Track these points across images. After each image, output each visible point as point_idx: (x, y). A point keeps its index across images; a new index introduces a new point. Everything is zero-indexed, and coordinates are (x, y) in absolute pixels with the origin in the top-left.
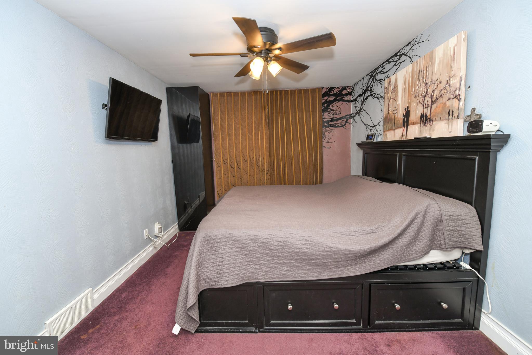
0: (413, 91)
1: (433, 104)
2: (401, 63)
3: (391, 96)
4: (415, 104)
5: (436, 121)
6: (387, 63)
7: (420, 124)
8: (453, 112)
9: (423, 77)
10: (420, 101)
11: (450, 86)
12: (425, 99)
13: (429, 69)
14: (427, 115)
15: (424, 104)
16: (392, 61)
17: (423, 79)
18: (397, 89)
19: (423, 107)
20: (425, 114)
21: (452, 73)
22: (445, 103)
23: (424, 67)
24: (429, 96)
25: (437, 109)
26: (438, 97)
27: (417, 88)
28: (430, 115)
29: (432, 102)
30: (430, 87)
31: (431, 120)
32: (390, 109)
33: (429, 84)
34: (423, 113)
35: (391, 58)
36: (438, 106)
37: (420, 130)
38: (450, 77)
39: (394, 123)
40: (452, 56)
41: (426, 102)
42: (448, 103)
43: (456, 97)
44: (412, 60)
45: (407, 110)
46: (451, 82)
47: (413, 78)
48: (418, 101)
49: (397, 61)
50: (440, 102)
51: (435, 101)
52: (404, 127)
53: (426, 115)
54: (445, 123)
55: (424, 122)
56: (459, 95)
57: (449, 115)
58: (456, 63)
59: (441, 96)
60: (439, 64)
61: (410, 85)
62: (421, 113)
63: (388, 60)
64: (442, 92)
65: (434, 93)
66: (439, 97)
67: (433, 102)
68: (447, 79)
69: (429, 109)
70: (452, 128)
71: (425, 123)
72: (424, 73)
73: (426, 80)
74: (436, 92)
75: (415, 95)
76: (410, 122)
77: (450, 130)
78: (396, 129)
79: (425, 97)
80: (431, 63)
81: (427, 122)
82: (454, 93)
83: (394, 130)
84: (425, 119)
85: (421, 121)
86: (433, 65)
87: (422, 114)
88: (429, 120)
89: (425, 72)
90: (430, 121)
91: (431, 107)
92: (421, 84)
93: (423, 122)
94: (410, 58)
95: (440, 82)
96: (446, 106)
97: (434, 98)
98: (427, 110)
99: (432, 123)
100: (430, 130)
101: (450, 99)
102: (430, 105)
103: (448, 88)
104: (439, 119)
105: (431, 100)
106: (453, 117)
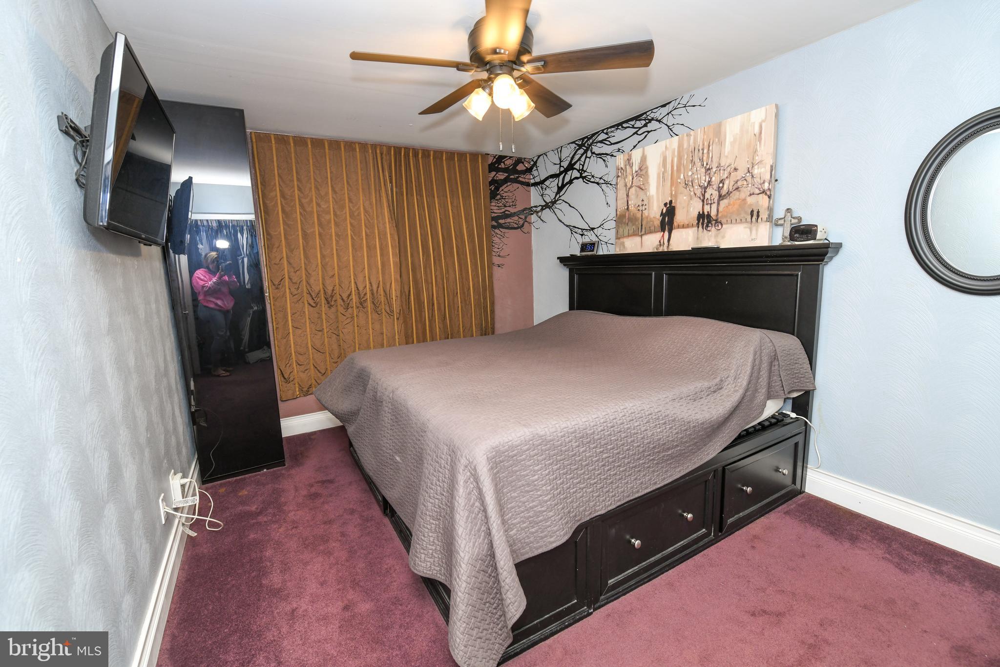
0: (682, 177)
1: (722, 199)
2: (649, 132)
3: (632, 182)
4: (685, 198)
5: (727, 223)
6: (617, 129)
7: (697, 228)
8: (758, 212)
9: (701, 158)
10: (695, 194)
11: (753, 177)
12: (705, 192)
13: (714, 148)
14: (711, 215)
15: (704, 198)
16: (629, 127)
17: (703, 161)
18: (647, 172)
19: (701, 203)
20: (706, 213)
21: (757, 158)
22: (745, 200)
23: (703, 145)
24: (715, 187)
25: (730, 207)
26: (730, 190)
27: (690, 173)
28: (717, 215)
29: (720, 196)
30: (716, 175)
31: (718, 222)
32: (630, 203)
33: (714, 170)
34: (703, 212)
35: (627, 121)
36: (732, 202)
37: (696, 236)
38: (753, 164)
39: (642, 225)
40: (757, 135)
41: (707, 196)
42: (750, 200)
43: (764, 192)
44: (672, 131)
45: (668, 206)
46: (756, 171)
47: (680, 158)
48: (692, 193)
49: (640, 128)
50: (735, 198)
51: (725, 195)
52: (664, 232)
53: (709, 216)
54: (745, 228)
55: (705, 225)
56: (769, 189)
57: (752, 216)
58: (764, 145)
59: (737, 189)
60: (733, 144)
61: (675, 168)
62: (699, 212)
63: (621, 124)
64: (739, 183)
65: (723, 184)
66: (734, 190)
67: (721, 197)
68: (749, 166)
69: (714, 207)
70: (757, 234)
71: (707, 226)
72: (703, 153)
73: (707, 164)
74: (727, 182)
75: (686, 184)
76: (675, 224)
77: (754, 236)
78: (645, 234)
79: (706, 188)
80: (717, 140)
81: (710, 225)
82: (760, 186)
83: (641, 236)
84: (706, 221)
85: (698, 224)
86: (721, 143)
87: (701, 213)
88: (714, 222)
89: (705, 151)
90: (716, 223)
91: (718, 204)
92: (698, 169)
93: (703, 224)
94: (668, 126)
95: (736, 169)
96: (745, 203)
97: (724, 191)
98: (711, 207)
99: (720, 226)
100: (716, 236)
101: (753, 194)
102: (716, 201)
103: (749, 178)
104: (734, 221)
105: (718, 193)
106: (759, 220)
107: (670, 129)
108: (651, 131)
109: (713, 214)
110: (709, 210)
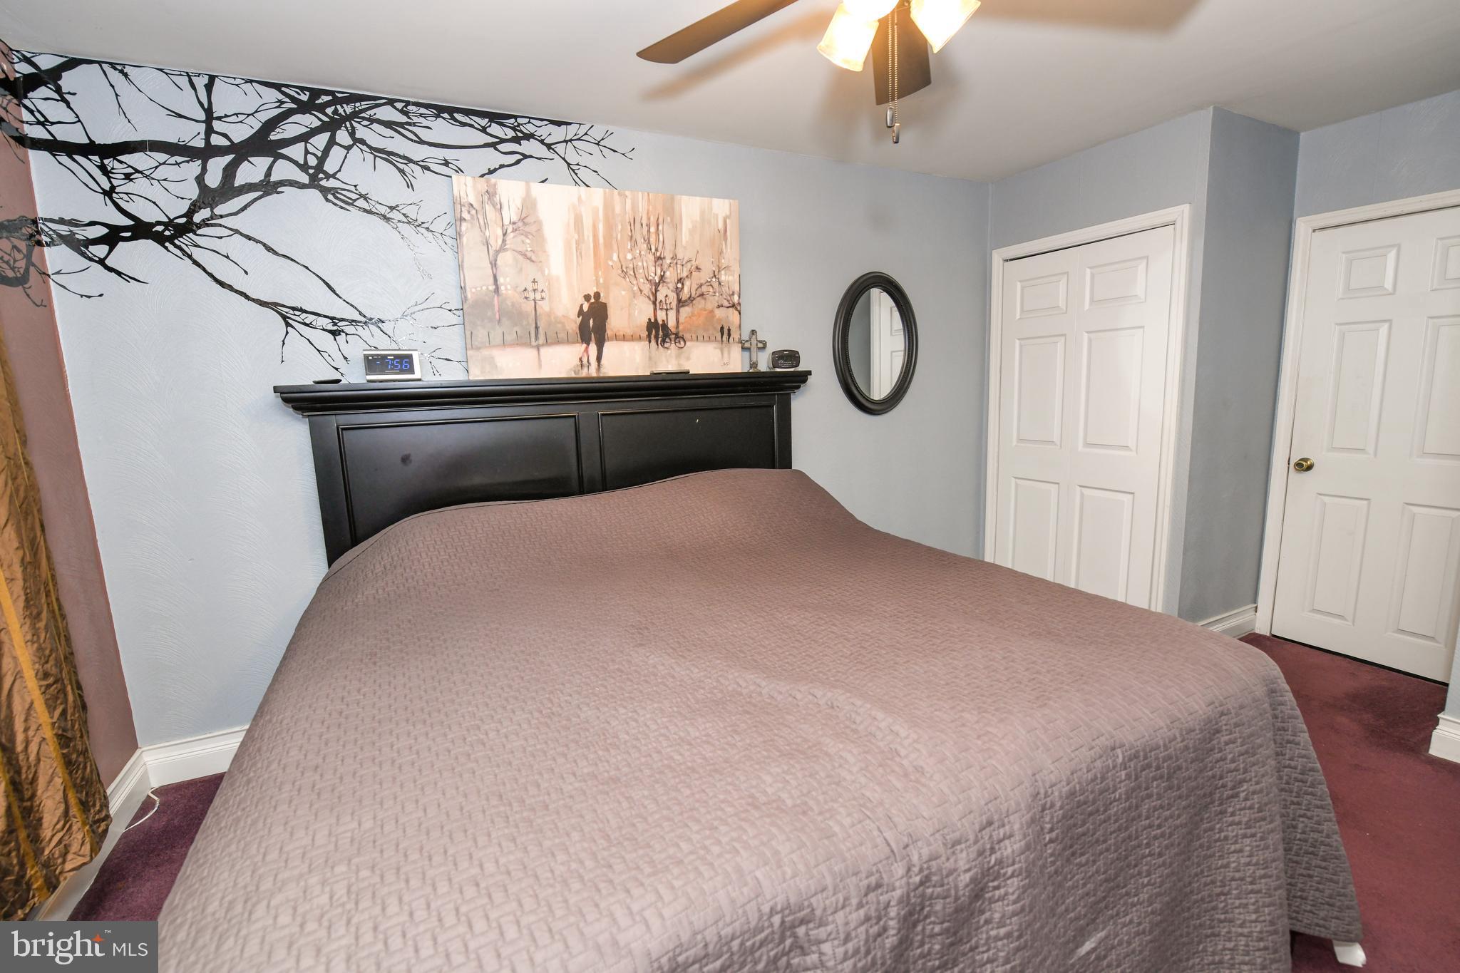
0: (615, 257)
1: (683, 306)
2: (525, 157)
3: (504, 241)
4: (623, 293)
5: (692, 340)
6: (437, 116)
7: (647, 342)
8: (729, 330)
9: (646, 238)
10: (641, 291)
11: (720, 284)
12: (656, 291)
13: (666, 230)
14: (669, 326)
15: (656, 299)
16: (472, 126)
17: (649, 243)
18: (539, 230)
19: (652, 307)
20: (660, 322)
21: (723, 261)
22: (712, 311)
23: (649, 219)
24: (672, 286)
25: (694, 318)
26: (693, 295)
27: (629, 256)
29: (679, 301)
30: (671, 269)
31: (678, 337)
32: (501, 280)
33: (668, 261)
34: (656, 320)
35: (468, 112)
36: (696, 312)
37: (648, 354)
38: (719, 268)
39: (537, 328)
40: (722, 231)
41: (660, 297)
42: (719, 313)
43: (733, 306)
44: (576, 174)
45: (592, 300)
46: (723, 278)
47: (609, 227)
48: (635, 288)
49: (503, 141)
50: (700, 307)
51: (686, 301)
52: (588, 344)
53: (665, 326)
54: (716, 348)
55: (660, 339)
56: (739, 304)
57: (722, 334)
58: (731, 248)
59: (702, 295)
60: (692, 232)
61: (601, 240)
62: (650, 319)
63: (452, 111)
64: (704, 289)
65: (683, 284)
66: (698, 297)
67: (681, 303)
68: (714, 269)
69: (672, 314)
70: (729, 357)
71: (664, 341)
72: (649, 231)
73: (657, 250)
74: (687, 283)
75: (623, 271)
76: (609, 332)
77: (726, 360)
78: (547, 343)
79: (657, 285)
80: (669, 218)
81: (667, 340)
82: (729, 298)
83: (538, 347)
84: (661, 333)
85: (649, 336)
86: (676, 226)
87: (653, 321)
88: (674, 336)
89: (653, 230)
90: (676, 338)
91: (678, 312)
92: (642, 253)
93: (656, 338)
94: (569, 165)
95: (698, 269)
96: (714, 316)
97: (685, 294)
98: (667, 314)
99: (682, 343)
100: (678, 356)
101: (722, 306)
102: (674, 307)
103: (716, 285)
104: (701, 338)
105: (675, 296)
106: (731, 339)
107: (573, 170)
108: (531, 157)
109: (671, 324)
110: (665, 319)
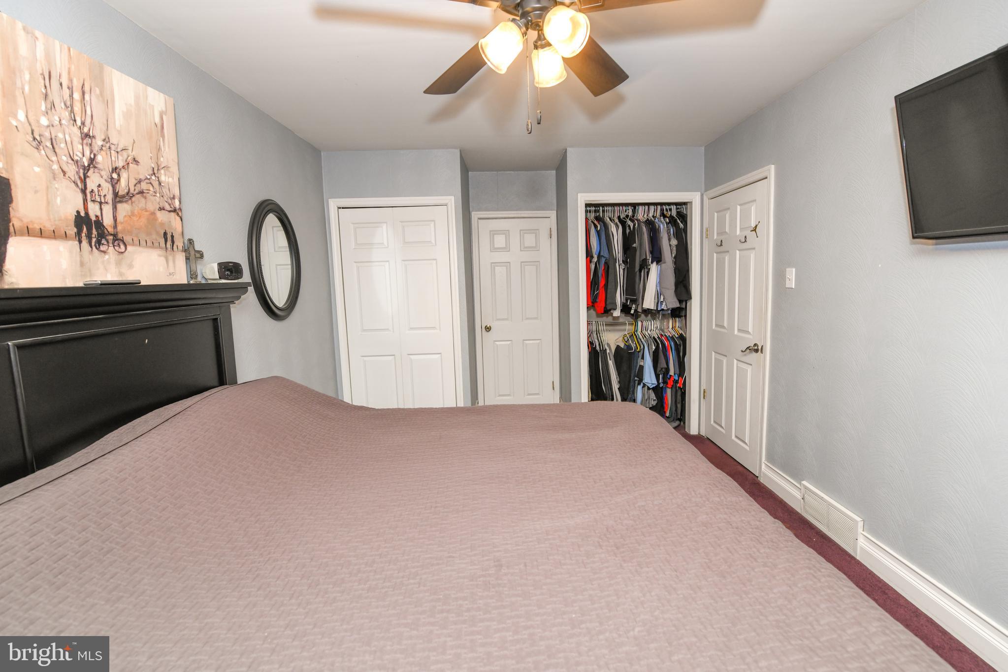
0: (22, 116)
1: (120, 202)
4: (36, 169)
5: (133, 245)
7: (77, 243)
8: (172, 237)
9: (68, 103)
10: (64, 173)
11: (160, 184)
12: (86, 176)
13: (94, 103)
14: (105, 224)
15: (85, 188)
17: (72, 111)
19: (80, 197)
20: (93, 218)
21: (162, 159)
22: (153, 214)
23: (71, 80)
24: (105, 174)
25: (135, 219)
26: (132, 191)
27: (44, 122)
28: (115, 227)
29: (116, 194)
30: (103, 153)
31: (117, 240)
33: (99, 143)
34: (87, 214)
36: (136, 212)
37: (78, 259)
38: (158, 166)
40: (159, 126)
41: (91, 185)
42: (162, 216)
43: (175, 211)
46: (163, 178)
48: (56, 167)
50: (140, 206)
51: (123, 196)
53: (99, 224)
54: (160, 256)
55: (94, 240)
56: (180, 209)
57: (166, 241)
58: (169, 147)
59: (141, 192)
60: (127, 115)
62: (78, 212)
64: (144, 186)
65: (119, 175)
66: (137, 194)
67: (118, 198)
68: (153, 166)
69: (108, 210)
70: (175, 267)
71: (99, 243)
73: (83, 123)
74: (124, 175)
75: (35, 139)
76: (15, 223)
77: (172, 270)
79: (86, 169)
80: (97, 90)
81: (103, 241)
82: (170, 201)
84: (94, 232)
85: (78, 235)
86: (107, 102)
87: (83, 214)
88: (111, 238)
89: (77, 96)
90: (114, 241)
91: (115, 208)
92: (63, 122)
93: (89, 237)
95: (135, 161)
96: (156, 219)
97: (122, 187)
98: (101, 209)
99: (122, 246)
100: (118, 263)
101: (164, 209)
102: (110, 201)
103: (156, 184)
104: (144, 243)
105: (111, 188)
106: (175, 247)
109: (108, 221)
110: (99, 214)
